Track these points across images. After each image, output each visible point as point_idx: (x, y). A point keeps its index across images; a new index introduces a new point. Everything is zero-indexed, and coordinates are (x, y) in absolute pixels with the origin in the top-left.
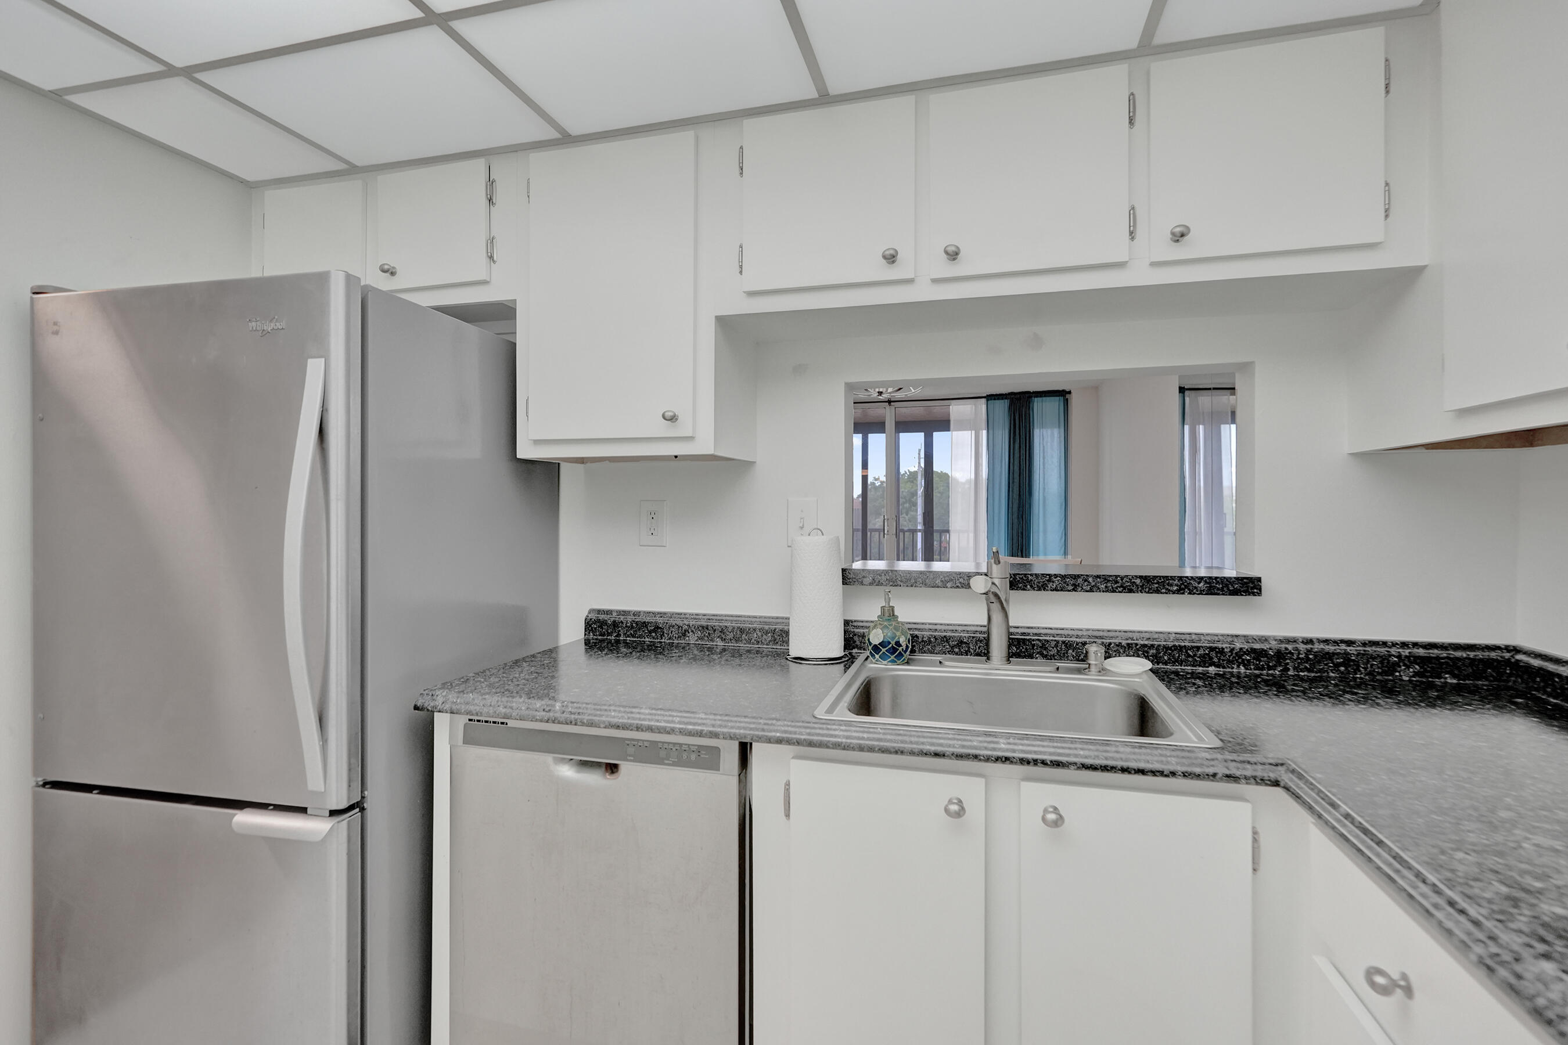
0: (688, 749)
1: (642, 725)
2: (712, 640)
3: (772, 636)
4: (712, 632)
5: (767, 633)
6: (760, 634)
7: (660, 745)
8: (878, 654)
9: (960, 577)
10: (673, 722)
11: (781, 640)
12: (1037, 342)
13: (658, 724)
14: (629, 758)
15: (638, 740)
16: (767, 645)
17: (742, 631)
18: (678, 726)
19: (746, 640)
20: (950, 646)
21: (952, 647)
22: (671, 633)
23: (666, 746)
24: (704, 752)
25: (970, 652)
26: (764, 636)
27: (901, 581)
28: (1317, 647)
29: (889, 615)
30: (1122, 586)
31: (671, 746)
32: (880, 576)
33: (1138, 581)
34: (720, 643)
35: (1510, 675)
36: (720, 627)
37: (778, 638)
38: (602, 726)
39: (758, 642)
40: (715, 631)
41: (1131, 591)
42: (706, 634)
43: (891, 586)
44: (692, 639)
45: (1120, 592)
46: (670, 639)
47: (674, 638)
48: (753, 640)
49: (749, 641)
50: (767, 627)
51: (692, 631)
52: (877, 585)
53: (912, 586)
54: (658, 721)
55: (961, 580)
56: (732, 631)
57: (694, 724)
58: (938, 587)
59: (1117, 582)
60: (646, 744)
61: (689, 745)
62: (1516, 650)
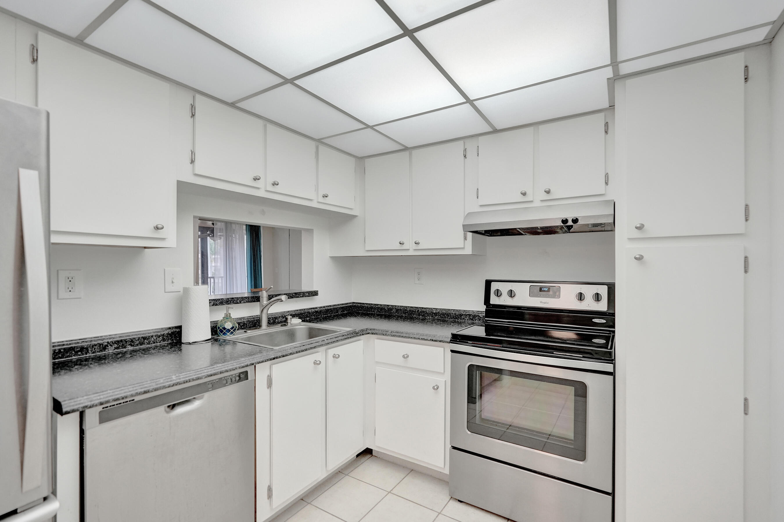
0: (235, 376)
1: (222, 371)
2: (125, 347)
3: (162, 338)
4: (125, 343)
5: (159, 337)
6: (155, 338)
7: (223, 379)
8: (222, 333)
9: (246, 299)
10: (234, 365)
11: (167, 338)
12: (263, 212)
13: (229, 368)
14: (210, 390)
15: (213, 380)
16: (159, 342)
17: (144, 338)
18: (237, 366)
19: (147, 343)
20: (240, 326)
21: (241, 326)
22: (94, 349)
23: (226, 378)
24: (242, 375)
25: (247, 327)
26: (158, 339)
27: (225, 303)
28: (326, 308)
29: (227, 317)
30: (290, 296)
31: (228, 377)
32: (217, 301)
33: (294, 294)
34: (130, 348)
35: (354, 308)
36: (130, 339)
37: (166, 338)
38: (204, 377)
39: (154, 343)
40: (126, 342)
41: (292, 298)
42: (121, 345)
43: (221, 305)
44: (111, 350)
45: (290, 298)
46: (93, 353)
47: (97, 352)
48: (151, 342)
49: (149, 343)
50: (159, 334)
51: (111, 345)
52: (215, 306)
53: (229, 304)
54: (228, 367)
55: (246, 300)
56: (138, 340)
57: (243, 363)
58: (238, 303)
59: (289, 295)
60: (217, 380)
61: (235, 374)
62: (354, 303)
